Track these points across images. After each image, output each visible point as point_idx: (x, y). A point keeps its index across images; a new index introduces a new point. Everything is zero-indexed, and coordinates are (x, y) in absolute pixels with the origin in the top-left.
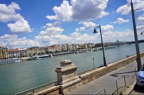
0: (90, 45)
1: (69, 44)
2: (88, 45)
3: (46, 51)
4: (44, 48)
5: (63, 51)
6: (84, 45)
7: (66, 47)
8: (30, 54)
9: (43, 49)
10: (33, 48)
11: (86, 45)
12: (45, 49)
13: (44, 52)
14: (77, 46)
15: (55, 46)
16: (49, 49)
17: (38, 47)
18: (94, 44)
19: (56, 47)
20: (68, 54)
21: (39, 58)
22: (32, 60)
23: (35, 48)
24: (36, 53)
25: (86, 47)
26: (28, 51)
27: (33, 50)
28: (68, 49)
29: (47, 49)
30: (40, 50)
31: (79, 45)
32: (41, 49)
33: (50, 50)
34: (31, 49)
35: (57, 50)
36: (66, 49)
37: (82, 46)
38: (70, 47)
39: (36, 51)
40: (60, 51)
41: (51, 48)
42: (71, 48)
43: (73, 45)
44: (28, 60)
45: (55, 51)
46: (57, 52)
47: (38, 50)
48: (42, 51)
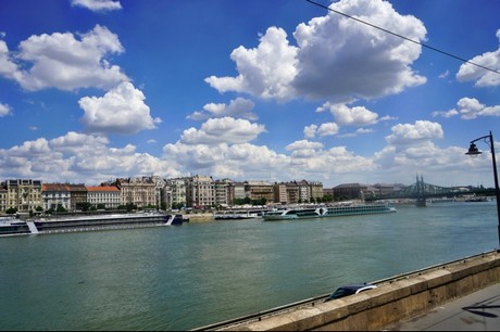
0: (303, 189)
1: (201, 179)
2: (293, 189)
3: (79, 199)
5: (164, 206)
6: (276, 188)
7: (184, 190)
9: (60, 193)
10: (14, 183)
11: (283, 190)
12: (72, 193)
13: (67, 205)
14: (236, 189)
15: (128, 181)
17: (37, 183)
18: (320, 185)
19: (132, 187)
23: (20, 186)
24: (26, 207)
25: (284, 196)
27: (11, 194)
28: (189, 202)
29: (86, 192)
30: (47, 193)
31: (247, 188)
32: (52, 189)
33: (94, 199)
34: (3, 187)
35: (136, 200)
36: (182, 199)
37: (257, 189)
38: (202, 191)
39: (25, 196)
40: (150, 206)
41: (109, 188)
42: (209, 195)
43: (217, 184)
45: (124, 202)
46: (130, 208)
47: (35, 192)
48: (57, 202)
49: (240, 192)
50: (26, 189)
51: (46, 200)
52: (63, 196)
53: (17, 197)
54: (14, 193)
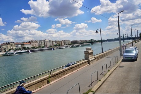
0: (67, 42)
1: (47, 40)
2: (65, 41)
3: (23, 46)
4: (20, 43)
5: (40, 47)
6: (61, 41)
7: (44, 43)
8: (5, 49)
9: (19, 45)
10: (9, 43)
11: (63, 42)
12: (21, 45)
13: (21, 47)
14: (54, 42)
15: (32, 41)
16: (26, 44)
17: (14, 43)
18: (70, 41)
19: (33, 43)
20: (46, 50)
21: (16, 53)
22: (8, 55)
23: (11, 44)
24: (12, 49)
25: (63, 44)
26: (3, 46)
27: (9, 46)
28: (45, 46)
29: (24, 44)
30: (16, 45)
31: (56, 42)
32: (17, 44)
33: (26, 46)
34: (7, 44)
35: (35, 46)
36: (43, 45)
37: (59, 42)
38: (47, 43)
39: (12, 46)
40: (37, 47)
41: (28, 43)
42: (49, 44)
43: (50, 41)
44: (4, 55)
45: (32, 46)
46: (34, 48)
47: (14, 45)
48: (18, 47)
49: (54, 43)
50: (12, 44)
51: (16, 47)
52: (20, 46)
53: (10, 46)
54: (9, 45)
